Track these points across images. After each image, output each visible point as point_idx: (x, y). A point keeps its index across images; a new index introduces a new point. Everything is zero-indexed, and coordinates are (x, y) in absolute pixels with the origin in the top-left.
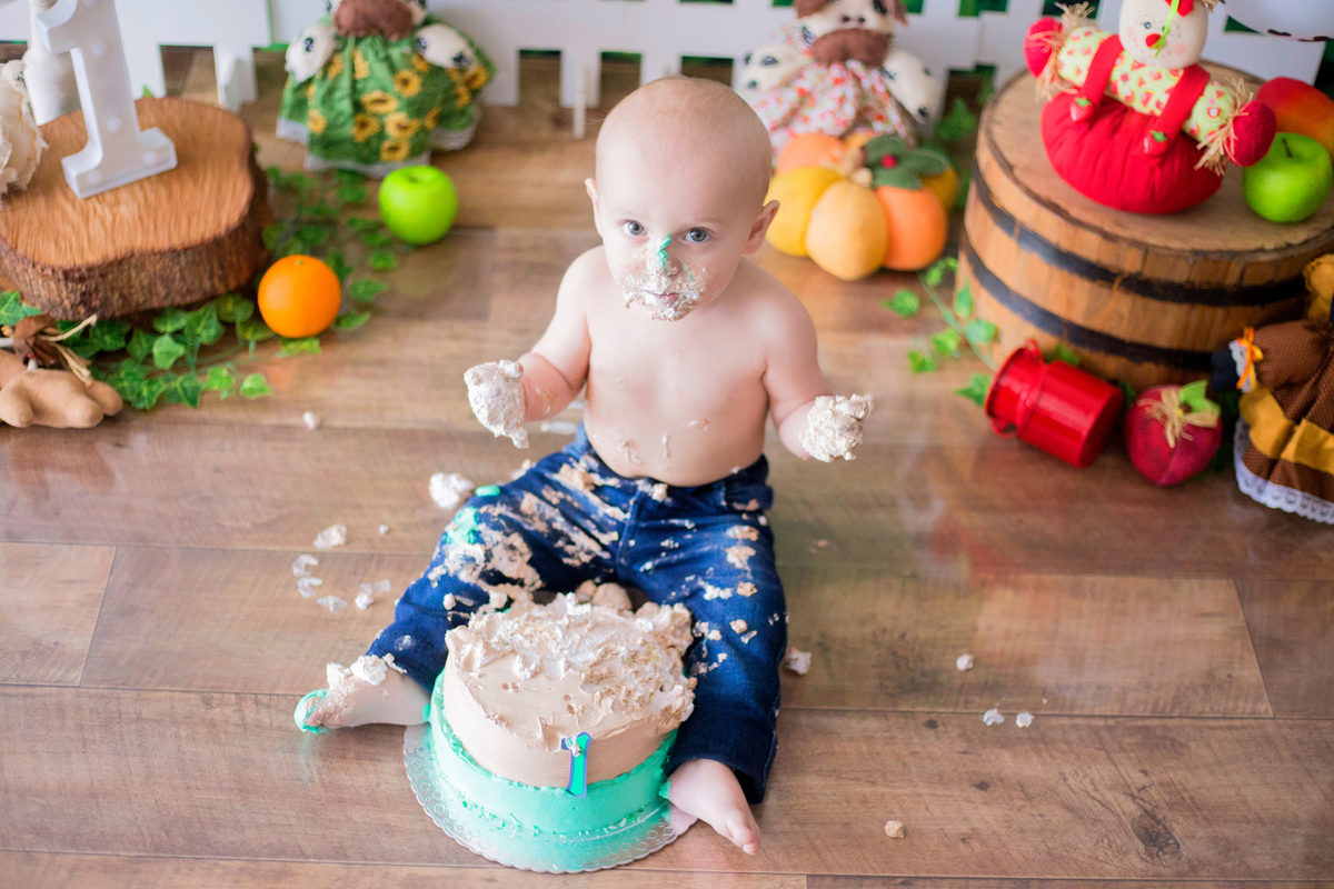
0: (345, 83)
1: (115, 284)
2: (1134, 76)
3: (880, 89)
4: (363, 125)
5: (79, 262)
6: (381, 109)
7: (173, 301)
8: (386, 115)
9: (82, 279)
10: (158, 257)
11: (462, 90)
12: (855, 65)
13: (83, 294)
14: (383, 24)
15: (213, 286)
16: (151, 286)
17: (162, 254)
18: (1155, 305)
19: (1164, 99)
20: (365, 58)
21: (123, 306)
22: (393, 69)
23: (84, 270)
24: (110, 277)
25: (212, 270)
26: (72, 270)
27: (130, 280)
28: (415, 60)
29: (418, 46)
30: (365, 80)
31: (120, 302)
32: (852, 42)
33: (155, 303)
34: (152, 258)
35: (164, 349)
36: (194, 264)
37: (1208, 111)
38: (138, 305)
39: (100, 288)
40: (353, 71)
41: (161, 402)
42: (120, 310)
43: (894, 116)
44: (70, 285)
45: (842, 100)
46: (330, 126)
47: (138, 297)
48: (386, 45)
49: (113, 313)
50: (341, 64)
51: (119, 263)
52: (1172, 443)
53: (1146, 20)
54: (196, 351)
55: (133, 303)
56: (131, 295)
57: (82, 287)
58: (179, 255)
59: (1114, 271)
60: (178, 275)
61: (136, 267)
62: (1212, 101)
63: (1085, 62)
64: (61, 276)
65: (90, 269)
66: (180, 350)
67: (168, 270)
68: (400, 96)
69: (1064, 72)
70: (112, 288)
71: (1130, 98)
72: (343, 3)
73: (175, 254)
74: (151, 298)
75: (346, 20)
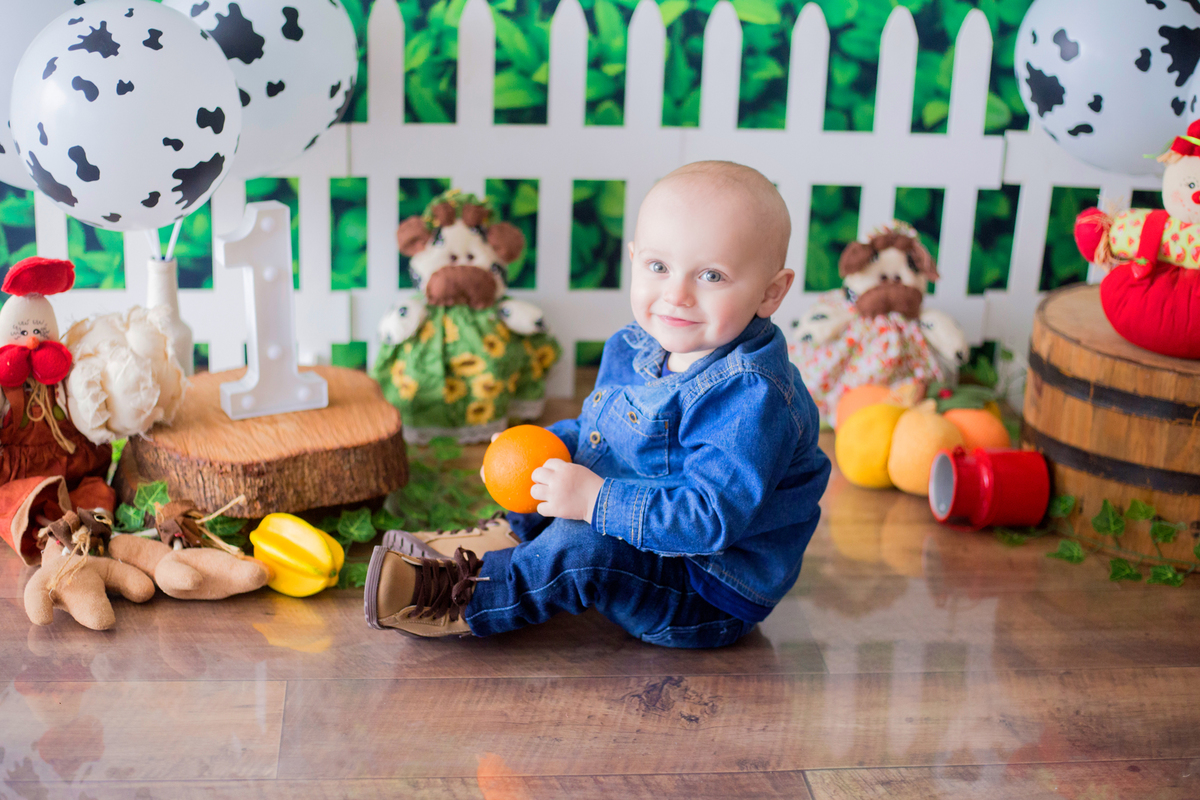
0: (437, 347)
1: (290, 480)
2: (1184, 235)
3: (918, 338)
4: (452, 388)
5: (256, 459)
6: (468, 371)
7: (343, 498)
8: (473, 376)
9: (260, 474)
10: (330, 454)
11: (534, 363)
12: (896, 318)
13: (261, 489)
14: (471, 292)
15: (378, 486)
16: (323, 483)
17: (334, 452)
20: (455, 322)
21: (297, 502)
22: (481, 333)
23: (263, 465)
24: (287, 472)
25: (377, 471)
26: (251, 465)
27: (303, 478)
28: (499, 327)
29: (501, 314)
30: (455, 343)
31: (294, 499)
33: (326, 502)
34: (325, 456)
36: (363, 463)
38: (310, 502)
39: (277, 483)
40: (444, 335)
42: (294, 506)
43: (932, 361)
44: (248, 480)
45: (887, 345)
46: (422, 389)
48: (472, 311)
50: (433, 329)
51: (295, 459)
53: (1189, 182)
55: (306, 500)
56: (305, 492)
57: (260, 482)
58: (349, 454)
60: (348, 473)
61: (309, 464)
63: (1136, 233)
64: (240, 472)
65: (268, 464)
67: (339, 468)
68: (487, 358)
69: (1116, 249)
70: (288, 484)
71: (1180, 257)
72: (435, 274)
73: (345, 451)
74: (322, 495)
75: (437, 290)
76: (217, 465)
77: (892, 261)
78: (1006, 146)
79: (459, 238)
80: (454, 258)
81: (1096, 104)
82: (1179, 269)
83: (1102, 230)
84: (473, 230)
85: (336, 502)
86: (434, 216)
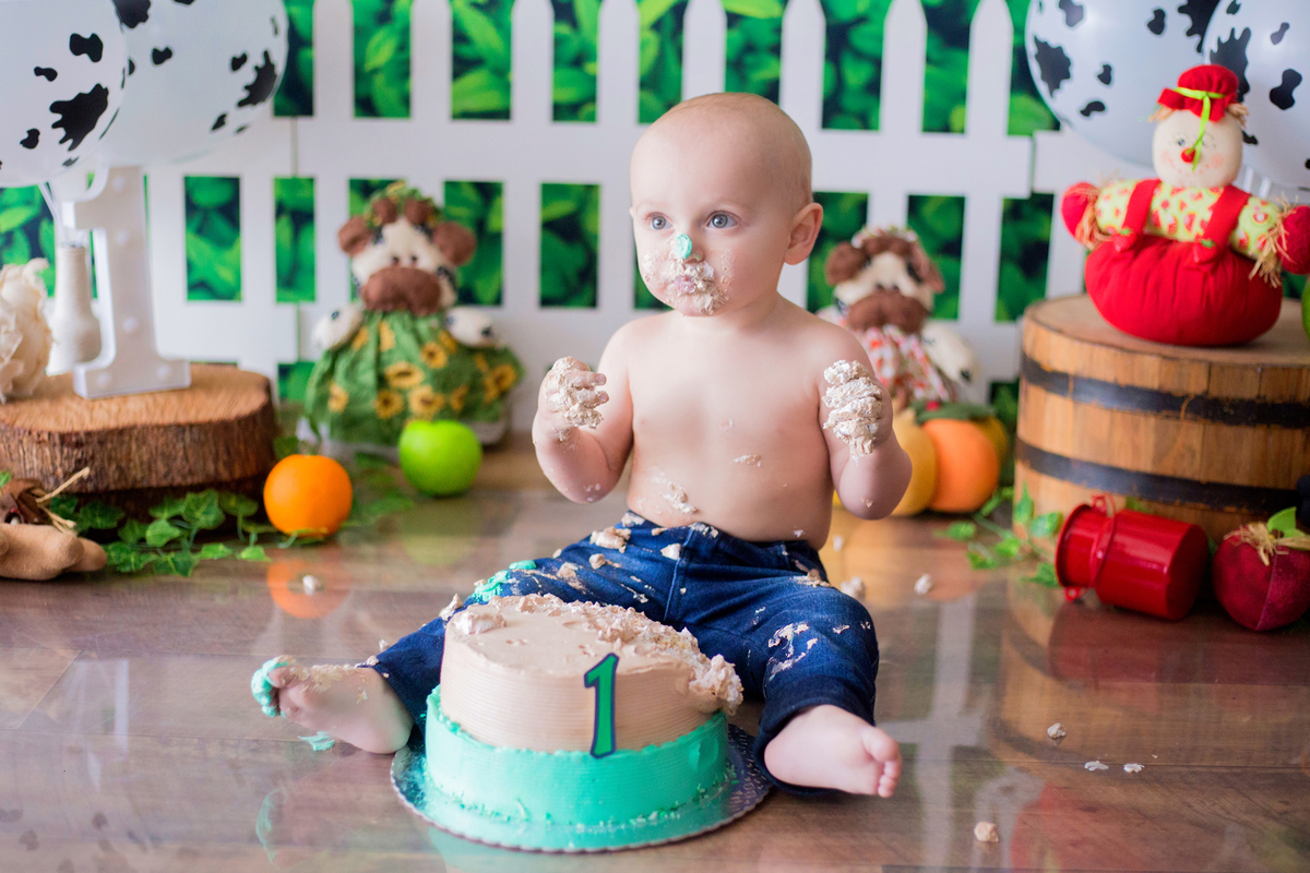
0: (370, 355)
1: (113, 454)
2: (1175, 201)
3: (919, 355)
4: (386, 403)
5: (77, 428)
6: (405, 383)
7: (173, 479)
8: (410, 389)
9: (79, 445)
10: (162, 430)
11: (489, 381)
12: (893, 331)
13: (78, 462)
14: (412, 295)
15: (216, 470)
16: (151, 462)
17: (166, 428)
18: (1228, 431)
19: (1207, 216)
20: (392, 328)
21: (119, 479)
22: (420, 341)
23: (82, 435)
24: (109, 446)
25: (217, 454)
26: (70, 434)
27: (129, 453)
28: (443, 336)
29: (445, 323)
30: (390, 352)
31: (116, 476)
32: (888, 304)
34: (155, 432)
35: (160, 529)
36: (200, 443)
37: (1255, 217)
38: (135, 481)
39: (98, 456)
40: (379, 342)
41: (149, 570)
42: (115, 483)
43: (935, 381)
44: (66, 451)
45: (881, 363)
46: (353, 400)
47: (136, 473)
48: (414, 317)
49: (108, 487)
50: (367, 336)
51: (121, 432)
52: (1266, 561)
53: (1179, 138)
54: (192, 538)
55: (130, 480)
56: (129, 468)
57: (77, 453)
58: (184, 431)
59: (1180, 394)
60: (181, 453)
61: (137, 439)
62: (1257, 208)
63: (1122, 202)
64: (57, 440)
65: (89, 434)
66: (176, 533)
67: (171, 446)
68: (425, 368)
69: (1103, 222)
70: (110, 459)
71: (1172, 227)
72: (373, 277)
73: (180, 428)
74: (150, 475)
75: (374, 292)
76: (35, 434)
78: (1034, 148)
79: (401, 238)
80: (396, 260)
81: (1106, 76)
82: (1170, 242)
83: (1086, 203)
84: (417, 228)
85: (164, 483)
86: (375, 212)
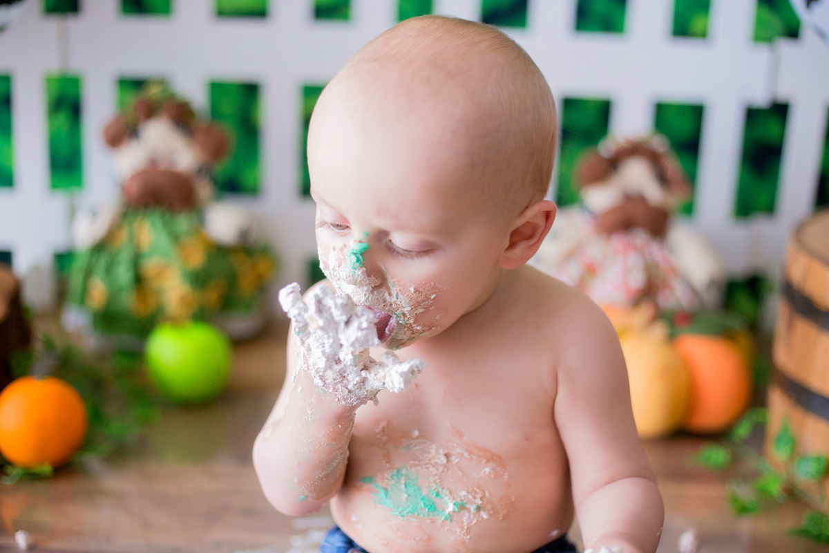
12: (640, 236)
43: (680, 289)
45: (627, 270)
77: (637, 175)
78: (776, 61)
